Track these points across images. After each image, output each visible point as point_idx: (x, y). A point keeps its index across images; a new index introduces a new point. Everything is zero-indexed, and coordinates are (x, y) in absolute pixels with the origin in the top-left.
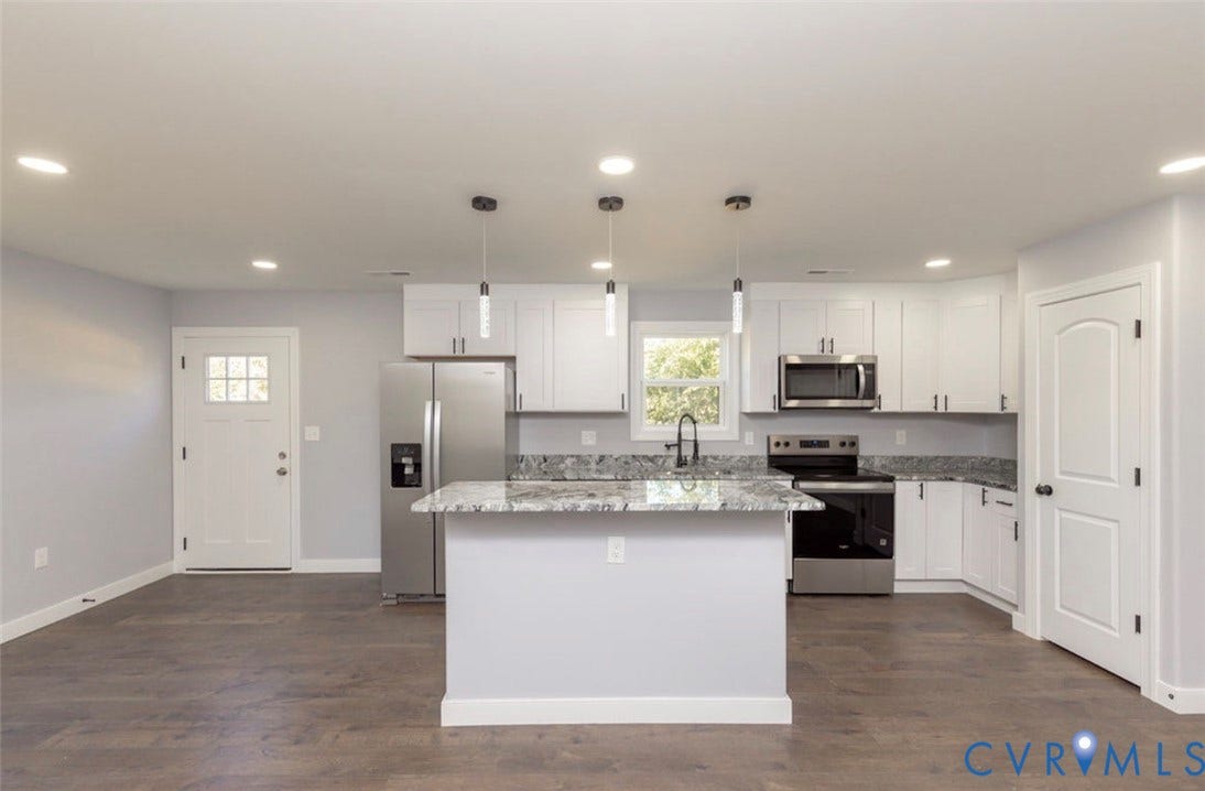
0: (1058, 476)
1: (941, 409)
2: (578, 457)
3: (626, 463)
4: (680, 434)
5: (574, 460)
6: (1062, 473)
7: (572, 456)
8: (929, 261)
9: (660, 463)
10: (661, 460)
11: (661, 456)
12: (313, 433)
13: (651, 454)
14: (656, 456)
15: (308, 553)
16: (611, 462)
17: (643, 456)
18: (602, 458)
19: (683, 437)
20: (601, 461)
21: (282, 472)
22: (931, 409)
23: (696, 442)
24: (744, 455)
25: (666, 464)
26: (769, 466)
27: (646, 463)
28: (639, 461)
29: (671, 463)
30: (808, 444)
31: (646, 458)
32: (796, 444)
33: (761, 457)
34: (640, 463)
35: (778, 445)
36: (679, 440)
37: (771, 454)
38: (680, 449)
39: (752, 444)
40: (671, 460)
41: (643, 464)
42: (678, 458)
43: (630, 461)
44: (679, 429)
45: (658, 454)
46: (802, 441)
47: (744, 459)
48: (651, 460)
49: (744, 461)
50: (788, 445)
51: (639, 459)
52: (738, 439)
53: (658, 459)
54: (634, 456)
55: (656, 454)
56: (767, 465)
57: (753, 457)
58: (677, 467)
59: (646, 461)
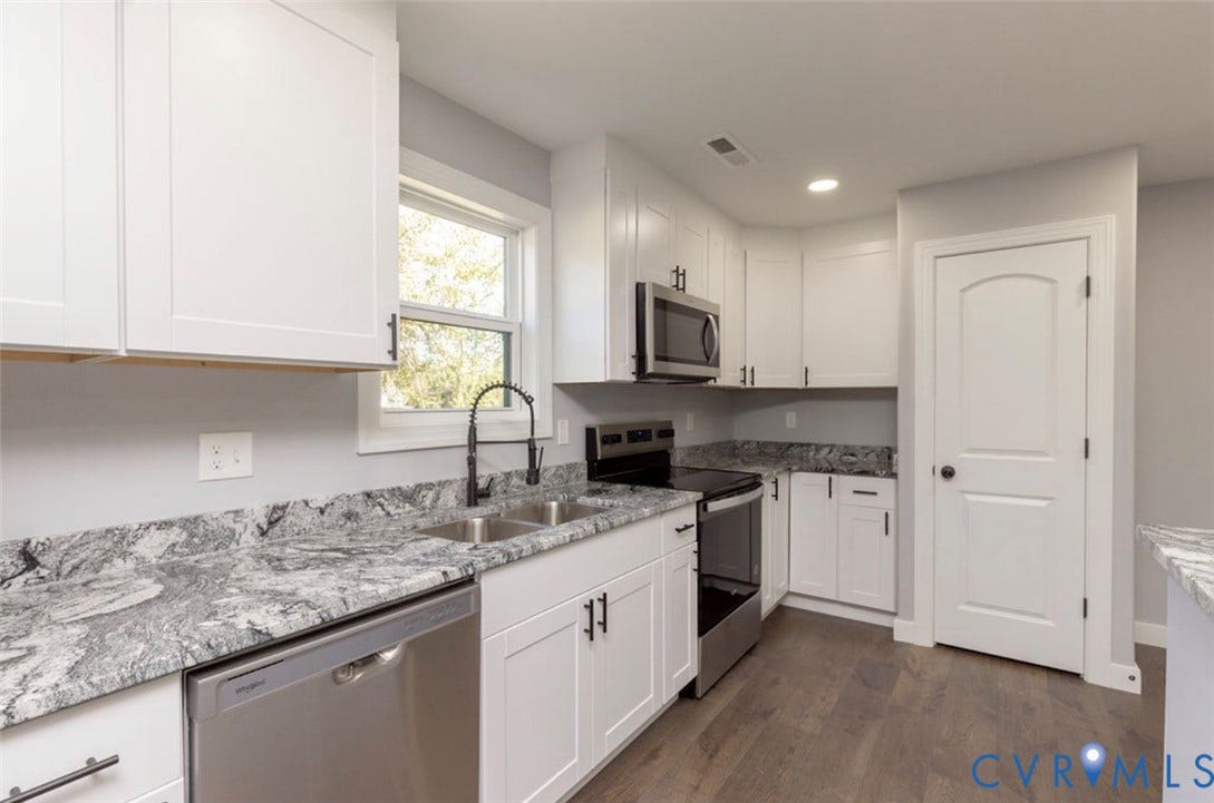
1: (748, 385)
2: (190, 523)
3: (349, 516)
4: (473, 430)
5: (176, 535)
7: (165, 525)
8: (813, 180)
9: (428, 503)
10: (431, 494)
11: (430, 486)
13: (408, 483)
14: (419, 487)
16: (307, 518)
17: (392, 491)
18: (276, 516)
19: (480, 438)
20: (271, 523)
22: (739, 384)
23: (531, 443)
24: (560, 464)
25: (440, 502)
26: (589, 479)
27: (398, 507)
28: (381, 505)
29: (451, 498)
30: (634, 436)
31: (398, 493)
32: (625, 438)
33: (581, 464)
34: (383, 509)
35: (605, 441)
36: (473, 443)
37: (599, 458)
38: (472, 462)
39: (566, 442)
40: (450, 492)
41: (392, 510)
42: (469, 485)
43: (359, 509)
44: (472, 416)
45: (423, 481)
46: (629, 432)
47: (561, 471)
48: (409, 496)
49: (561, 476)
50: (616, 439)
51: (382, 500)
52: (550, 435)
53: (423, 493)
54: (368, 495)
55: (419, 482)
56: (586, 478)
57: (571, 467)
58: (469, 505)
59: (397, 501)
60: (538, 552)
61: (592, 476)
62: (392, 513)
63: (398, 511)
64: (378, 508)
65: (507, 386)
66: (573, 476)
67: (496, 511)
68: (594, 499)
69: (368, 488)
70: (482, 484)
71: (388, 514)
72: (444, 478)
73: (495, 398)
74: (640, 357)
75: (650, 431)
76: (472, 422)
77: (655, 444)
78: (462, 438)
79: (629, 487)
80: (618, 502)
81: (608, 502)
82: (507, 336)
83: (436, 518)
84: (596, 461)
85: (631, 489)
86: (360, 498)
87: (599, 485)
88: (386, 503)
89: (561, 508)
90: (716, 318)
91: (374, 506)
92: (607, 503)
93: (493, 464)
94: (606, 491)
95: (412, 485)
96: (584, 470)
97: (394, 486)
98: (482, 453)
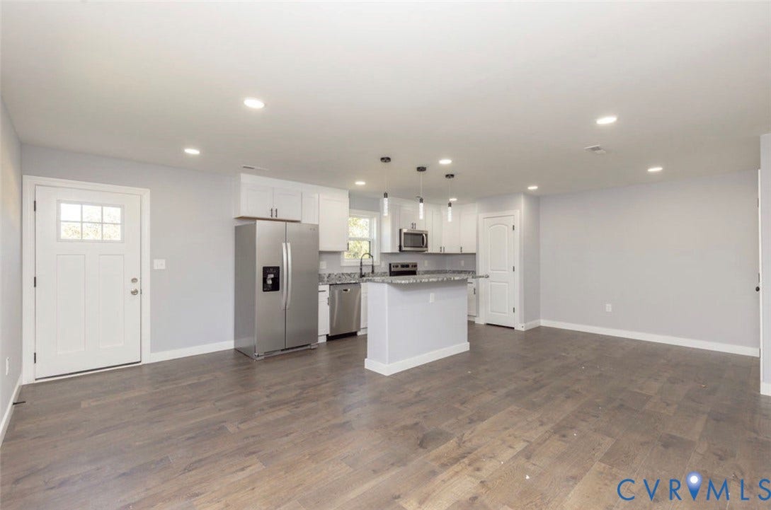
0: (490, 271)
1: (442, 252)
4: (361, 263)
6: (492, 270)
10: (353, 275)
12: (160, 264)
13: (349, 272)
15: (155, 348)
16: (333, 276)
19: (363, 264)
20: (329, 276)
21: (134, 293)
22: (439, 252)
23: (372, 266)
24: (381, 270)
25: (355, 277)
29: (357, 276)
32: (400, 266)
33: (388, 272)
34: (345, 277)
35: (394, 267)
36: (361, 266)
38: (361, 269)
39: (384, 267)
42: (360, 273)
44: (362, 260)
45: (352, 272)
48: (349, 275)
50: (397, 266)
51: (345, 275)
54: (343, 274)
57: (384, 271)
58: (361, 278)
59: (347, 276)
60: (374, 281)
61: (389, 274)
65: (370, 254)
66: (384, 273)
70: (363, 273)
72: (356, 272)
73: (367, 256)
74: (400, 247)
77: (410, 269)
78: (359, 265)
82: (370, 242)
84: (392, 271)
86: (341, 274)
90: (426, 235)
91: (343, 276)
93: (365, 270)
97: (347, 273)
98: (363, 268)
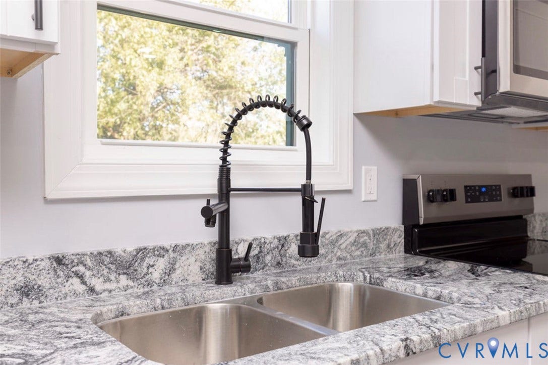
3: (27, 290)
4: (225, 172)
10: (162, 263)
13: (125, 246)
14: (142, 252)
17: (99, 257)
23: (307, 195)
24: (362, 228)
25: (175, 276)
26: (407, 251)
27: (107, 280)
28: (81, 277)
29: (193, 270)
30: (475, 193)
31: (107, 260)
32: (460, 194)
33: (395, 230)
34: (84, 283)
35: (430, 198)
36: (225, 190)
37: (422, 222)
39: (374, 197)
40: (192, 260)
41: (98, 284)
42: (219, 252)
43: (44, 281)
44: (225, 152)
45: (150, 244)
46: (466, 187)
47: (365, 238)
48: (126, 265)
49: (365, 245)
50: (449, 196)
51: (81, 269)
52: (349, 186)
53: (149, 261)
54: (59, 261)
55: (142, 245)
56: (402, 249)
57: (380, 234)
58: (219, 282)
59: (105, 272)
61: (410, 248)
62: (98, 288)
63: (108, 286)
64: (76, 281)
66: (383, 246)
67: (259, 293)
68: (411, 283)
69: (58, 251)
70: (239, 251)
71: (92, 290)
72: (182, 242)
75: (498, 188)
76: (224, 159)
77: (505, 206)
79: (468, 266)
80: (450, 290)
81: (432, 291)
82: (291, 47)
83: (158, 301)
84: (417, 226)
85: (472, 271)
86: (45, 264)
87: (420, 261)
88: (88, 274)
89: (360, 292)
91: (68, 277)
92: (430, 293)
94: (432, 272)
95: (131, 248)
96: (399, 239)
97: (103, 248)
